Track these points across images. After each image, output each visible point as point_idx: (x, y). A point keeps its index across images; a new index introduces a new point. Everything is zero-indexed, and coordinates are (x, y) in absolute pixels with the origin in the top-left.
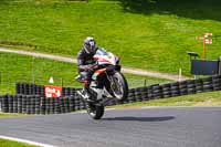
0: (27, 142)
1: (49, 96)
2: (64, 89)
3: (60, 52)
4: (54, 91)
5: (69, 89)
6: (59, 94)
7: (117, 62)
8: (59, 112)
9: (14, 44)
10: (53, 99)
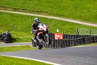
0: (46, 62)
1: (56, 38)
2: (64, 35)
3: (62, 16)
4: (59, 36)
5: (67, 35)
6: (61, 38)
7: (47, 30)
8: (62, 47)
9: (39, 12)
10: (59, 40)
